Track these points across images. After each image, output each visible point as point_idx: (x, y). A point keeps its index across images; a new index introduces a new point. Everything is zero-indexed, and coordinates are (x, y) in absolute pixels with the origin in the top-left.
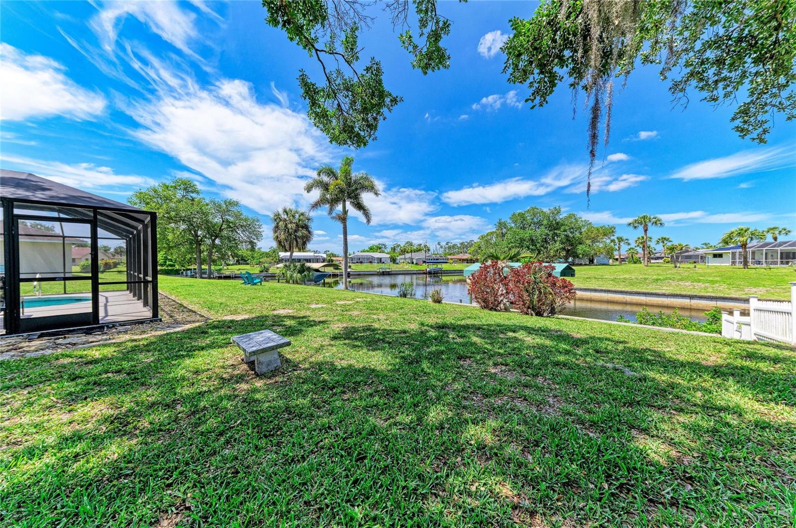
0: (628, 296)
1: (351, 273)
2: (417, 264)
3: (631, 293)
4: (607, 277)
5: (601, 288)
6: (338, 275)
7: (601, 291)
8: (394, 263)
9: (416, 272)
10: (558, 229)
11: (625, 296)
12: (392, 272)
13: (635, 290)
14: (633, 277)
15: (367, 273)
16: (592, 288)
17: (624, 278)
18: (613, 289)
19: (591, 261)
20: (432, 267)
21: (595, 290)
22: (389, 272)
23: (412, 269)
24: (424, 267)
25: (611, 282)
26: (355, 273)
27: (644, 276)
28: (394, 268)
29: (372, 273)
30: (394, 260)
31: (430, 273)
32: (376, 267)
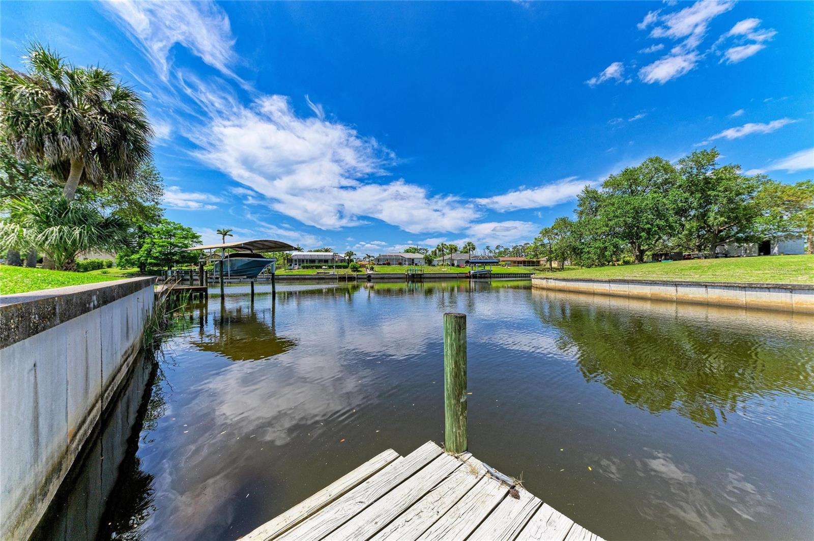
1: (372, 276)
2: (458, 266)
6: (354, 277)
8: (429, 265)
9: (456, 275)
12: (425, 276)
15: (392, 276)
20: (477, 269)
22: (421, 275)
23: (452, 271)
24: (467, 269)
26: (378, 276)
28: (428, 270)
29: (398, 276)
30: (429, 261)
31: (474, 276)
32: (404, 270)
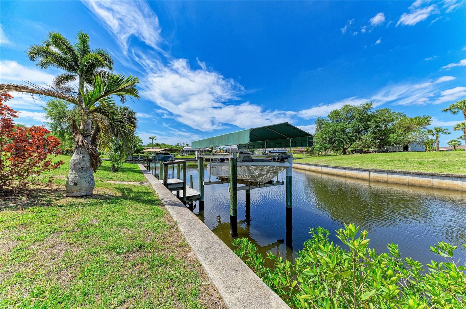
0: (435, 180)
3: (439, 176)
4: (413, 159)
5: (400, 170)
7: (400, 173)
10: (370, 121)
11: (431, 180)
13: (446, 172)
14: (446, 160)
16: (390, 169)
17: (434, 161)
18: (416, 171)
19: (406, 148)
21: (393, 172)
25: (416, 164)
27: (461, 159)
